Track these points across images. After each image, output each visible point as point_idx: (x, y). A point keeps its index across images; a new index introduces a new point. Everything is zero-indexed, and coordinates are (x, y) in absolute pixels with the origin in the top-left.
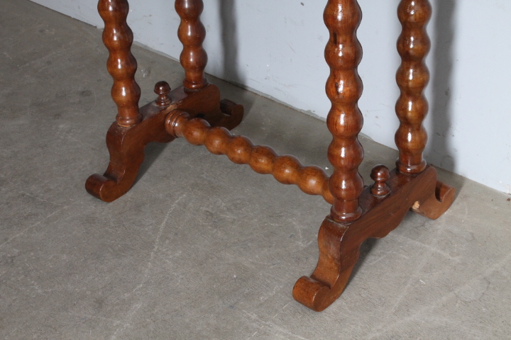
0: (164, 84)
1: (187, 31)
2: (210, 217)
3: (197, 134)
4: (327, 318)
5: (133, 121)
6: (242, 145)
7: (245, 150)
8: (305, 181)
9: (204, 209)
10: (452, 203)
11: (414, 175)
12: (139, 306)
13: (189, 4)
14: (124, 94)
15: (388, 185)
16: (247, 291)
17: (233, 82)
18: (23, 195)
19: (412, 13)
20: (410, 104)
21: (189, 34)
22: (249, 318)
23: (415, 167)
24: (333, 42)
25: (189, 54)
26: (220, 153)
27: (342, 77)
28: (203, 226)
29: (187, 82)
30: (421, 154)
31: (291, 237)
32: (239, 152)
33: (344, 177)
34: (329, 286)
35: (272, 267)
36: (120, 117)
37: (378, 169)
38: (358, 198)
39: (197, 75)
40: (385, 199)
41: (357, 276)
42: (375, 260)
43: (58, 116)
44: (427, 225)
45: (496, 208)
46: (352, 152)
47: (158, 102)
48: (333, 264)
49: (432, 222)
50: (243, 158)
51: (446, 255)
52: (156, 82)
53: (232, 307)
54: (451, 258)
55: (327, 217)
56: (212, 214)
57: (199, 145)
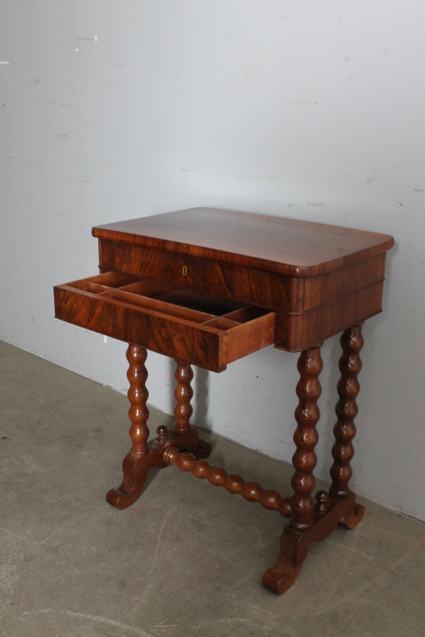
0: (163, 427)
2: (195, 523)
3: (186, 463)
5: (142, 453)
6: (220, 473)
7: (222, 476)
8: (266, 499)
9: (190, 517)
10: (362, 517)
12: (151, 586)
14: (138, 433)
16: (227, 577)
18: (60, 502)
21: (183, 393)
22: (231, 597)
24: (302, 407)
25: (181, 407)
26: (202, 478)
27: (306, 431)
28: (191, 529)
29: (178, 426)
32: (218, 477)
34: (286, 576)
36: (133, 449)
37: (322, 492)
39: (185, 422)
40: (325, 514)
43: (81, 446)
44: (347, 533)
45: (392, 521)
47: (158, 439)
48: (290, 560)
50: (220, 482)
51: (363, 554)
52: (158, 426)
53: (218, 589)
54: (367, 557)
56: (196, 521)
57: (187, 471)
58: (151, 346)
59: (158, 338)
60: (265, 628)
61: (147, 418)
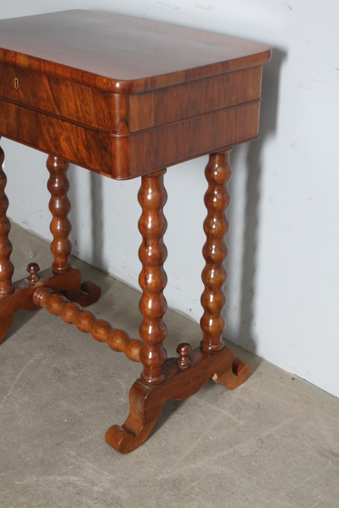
0: (35, 265)
1: (57, 225)
2: (57, 373)
3: (55, 306)
4: (130, 460)
5: (6, 292)
6: (87, 318)
7: (89, 322)
8: (130, 349)
9: (54, 366)
10: (248, 378)
11: (213, 352)
13: (59, 205)
15: (190, 359)
16: (72, 433)
17: (98, 268)
19: (214, 227)
20: (212, 297)
21: (59, 228)
22: (69, 454)
23: (214, 347)
24: (145, 245)
25: (57, 244)
26: (71, 323)
27: (150, 271)
28: (50, 379)
29: (55, 265)
30: (220, 336)
31: (116, 394)
32: (84, 323)
33: (151, 349)
34: (134, 435)
35: (96, 416)
37: (183, 345)
38: (162, 366)
39: (62, 260)
40: (186, 369)
41: (161, 429)
42: (178, 417)
44: (225, 394)
45: (282, 384)
46: (157, 330)
47: (30, 279)
48: (139, 417)
49: (230, 392)
50: (87, 328)
51: (235, 418)
53: (58, 444)
54: (237, 421)
55: (138, 380)
56: (59, 371)
57: (57, 315)
58: (41, 146)
59: (47, 138)
60: (95, 488)
61: (10, 252)
